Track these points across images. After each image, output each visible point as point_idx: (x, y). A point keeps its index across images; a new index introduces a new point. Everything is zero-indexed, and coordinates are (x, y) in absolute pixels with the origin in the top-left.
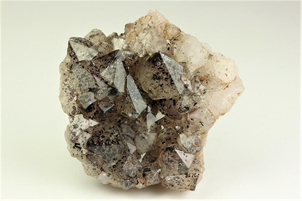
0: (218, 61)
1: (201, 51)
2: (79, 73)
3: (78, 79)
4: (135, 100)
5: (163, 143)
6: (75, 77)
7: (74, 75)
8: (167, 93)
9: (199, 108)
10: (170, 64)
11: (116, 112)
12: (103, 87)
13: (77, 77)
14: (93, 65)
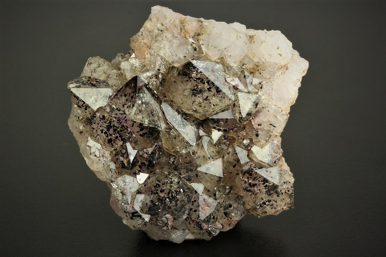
0: (263, 41)
1: (237, 37)
2: (102, 127)
3: (103, 134)
4: (182, 129)
6: (99, 132)
7: (97, 131)
8: (216, 105)
9: (263, 108)
10: (206, 69)
11: (164, 154)
12: (139, 131)
13: (102, 132)
14: (114, 108)
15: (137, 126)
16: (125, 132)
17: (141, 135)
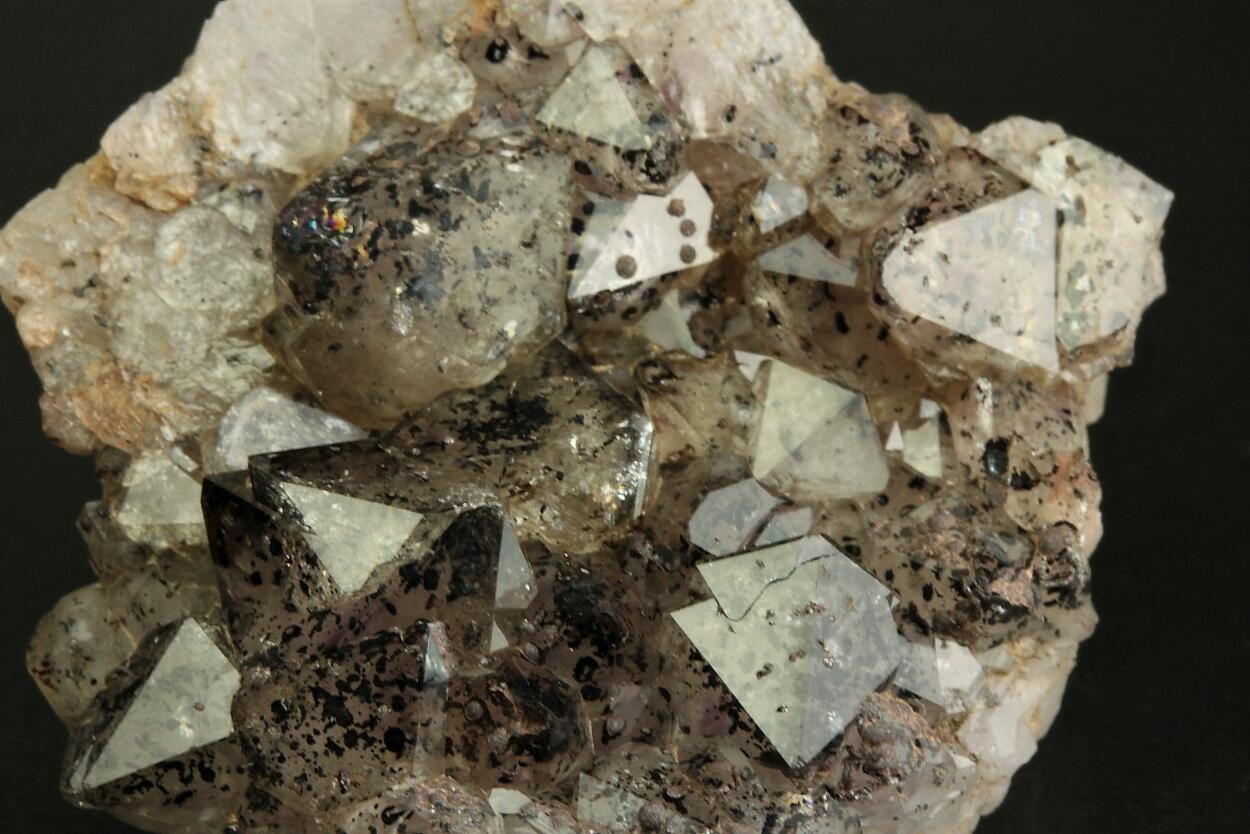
2: (315, 738)
3: (349, 753)
5: (842, 327)
6: (329, 763)
7: (319, 771)
9: (665, 54)
12: (433, 597)
13: (339, 752)
14: (273, 650)
15: (406, 591)
16: (398, 652)
17: (451, 598)
